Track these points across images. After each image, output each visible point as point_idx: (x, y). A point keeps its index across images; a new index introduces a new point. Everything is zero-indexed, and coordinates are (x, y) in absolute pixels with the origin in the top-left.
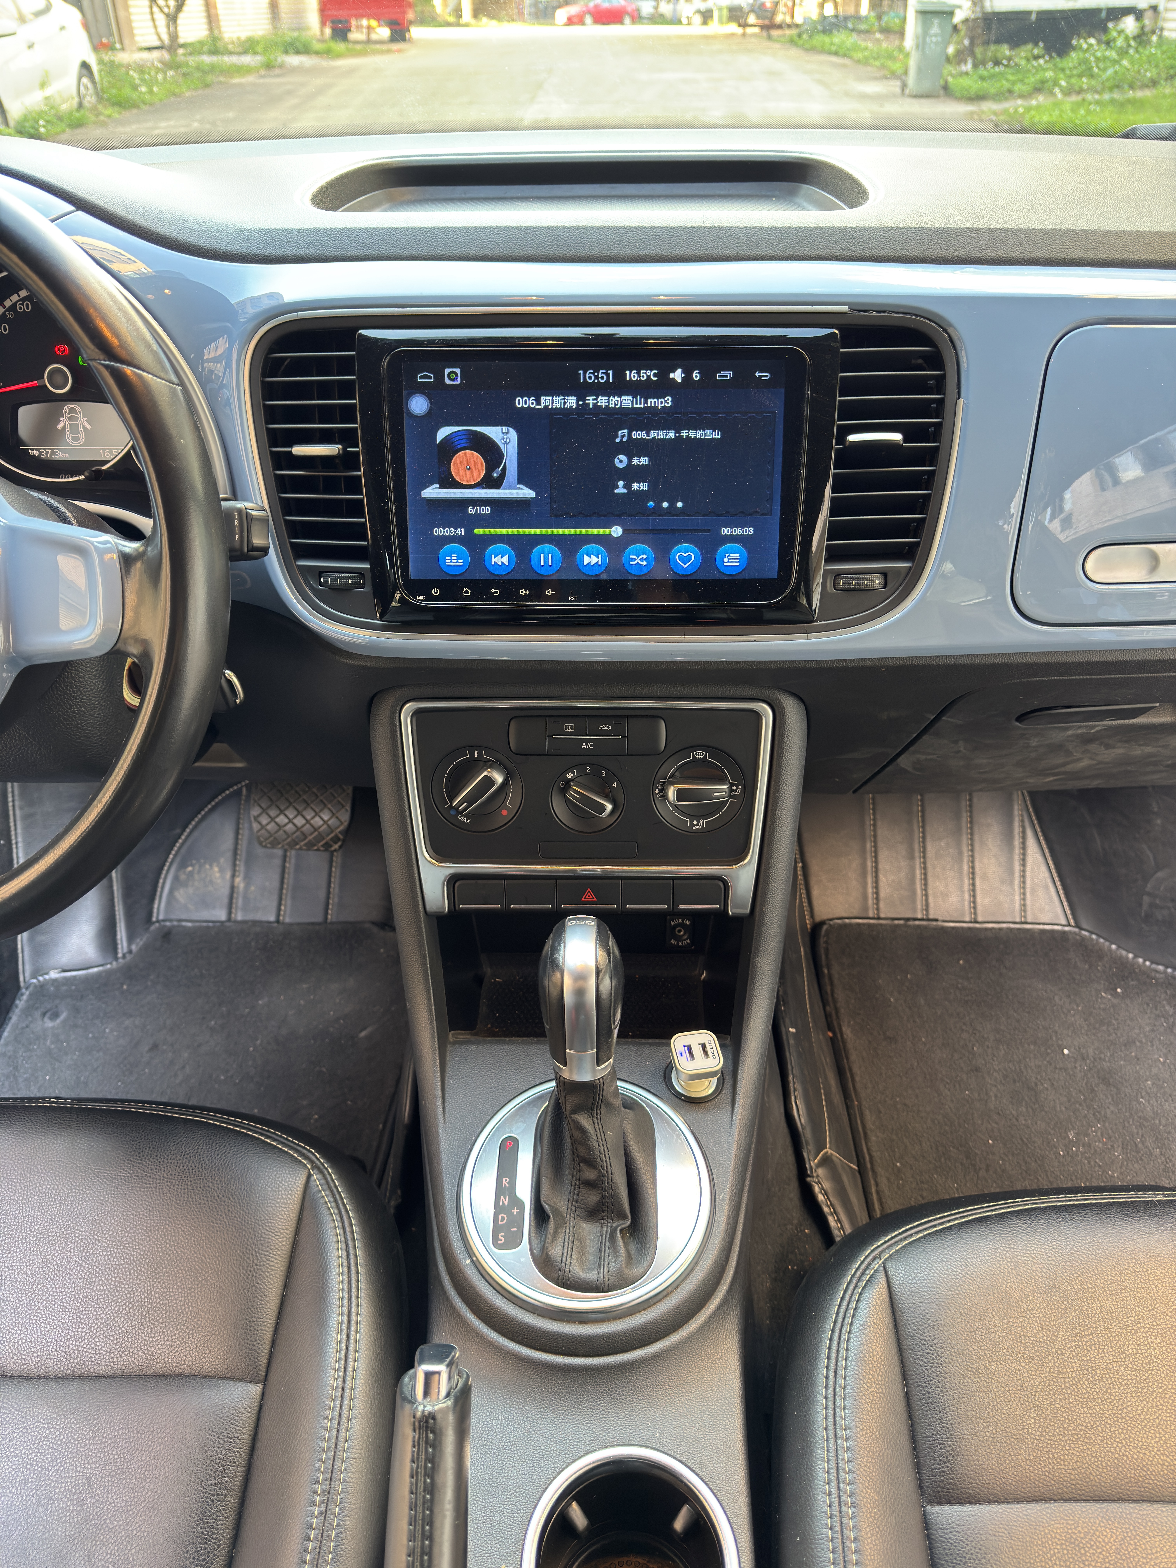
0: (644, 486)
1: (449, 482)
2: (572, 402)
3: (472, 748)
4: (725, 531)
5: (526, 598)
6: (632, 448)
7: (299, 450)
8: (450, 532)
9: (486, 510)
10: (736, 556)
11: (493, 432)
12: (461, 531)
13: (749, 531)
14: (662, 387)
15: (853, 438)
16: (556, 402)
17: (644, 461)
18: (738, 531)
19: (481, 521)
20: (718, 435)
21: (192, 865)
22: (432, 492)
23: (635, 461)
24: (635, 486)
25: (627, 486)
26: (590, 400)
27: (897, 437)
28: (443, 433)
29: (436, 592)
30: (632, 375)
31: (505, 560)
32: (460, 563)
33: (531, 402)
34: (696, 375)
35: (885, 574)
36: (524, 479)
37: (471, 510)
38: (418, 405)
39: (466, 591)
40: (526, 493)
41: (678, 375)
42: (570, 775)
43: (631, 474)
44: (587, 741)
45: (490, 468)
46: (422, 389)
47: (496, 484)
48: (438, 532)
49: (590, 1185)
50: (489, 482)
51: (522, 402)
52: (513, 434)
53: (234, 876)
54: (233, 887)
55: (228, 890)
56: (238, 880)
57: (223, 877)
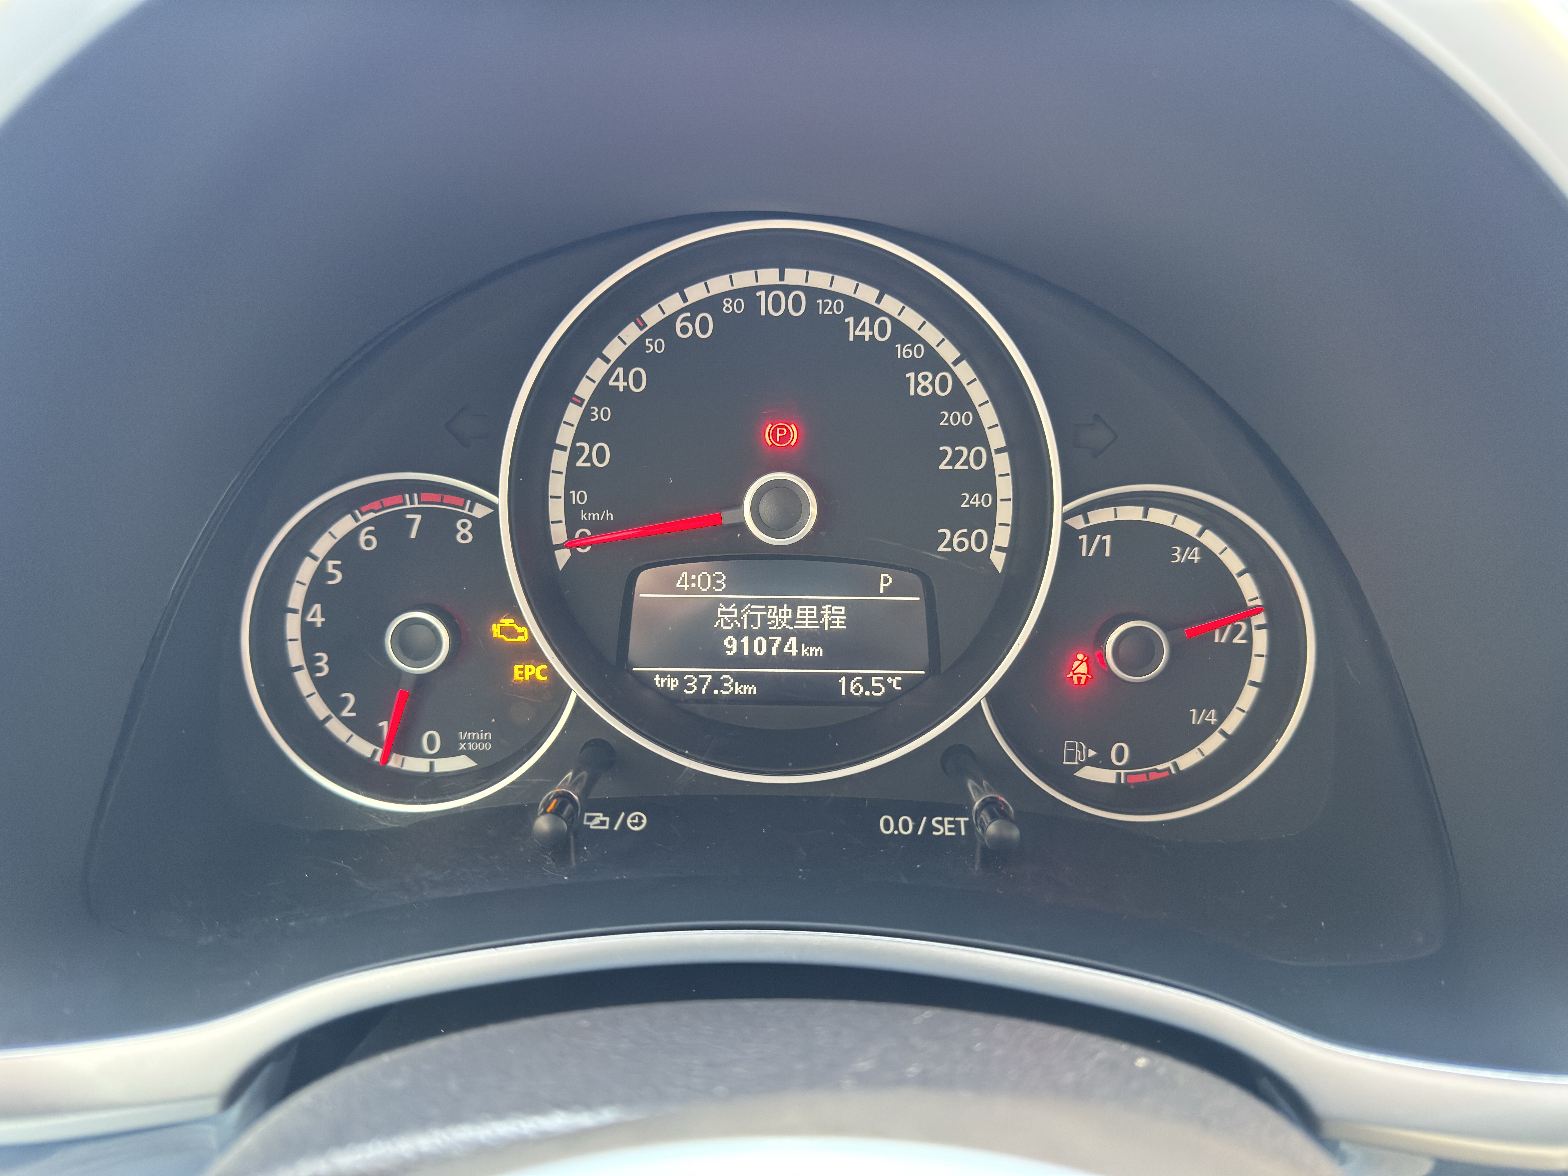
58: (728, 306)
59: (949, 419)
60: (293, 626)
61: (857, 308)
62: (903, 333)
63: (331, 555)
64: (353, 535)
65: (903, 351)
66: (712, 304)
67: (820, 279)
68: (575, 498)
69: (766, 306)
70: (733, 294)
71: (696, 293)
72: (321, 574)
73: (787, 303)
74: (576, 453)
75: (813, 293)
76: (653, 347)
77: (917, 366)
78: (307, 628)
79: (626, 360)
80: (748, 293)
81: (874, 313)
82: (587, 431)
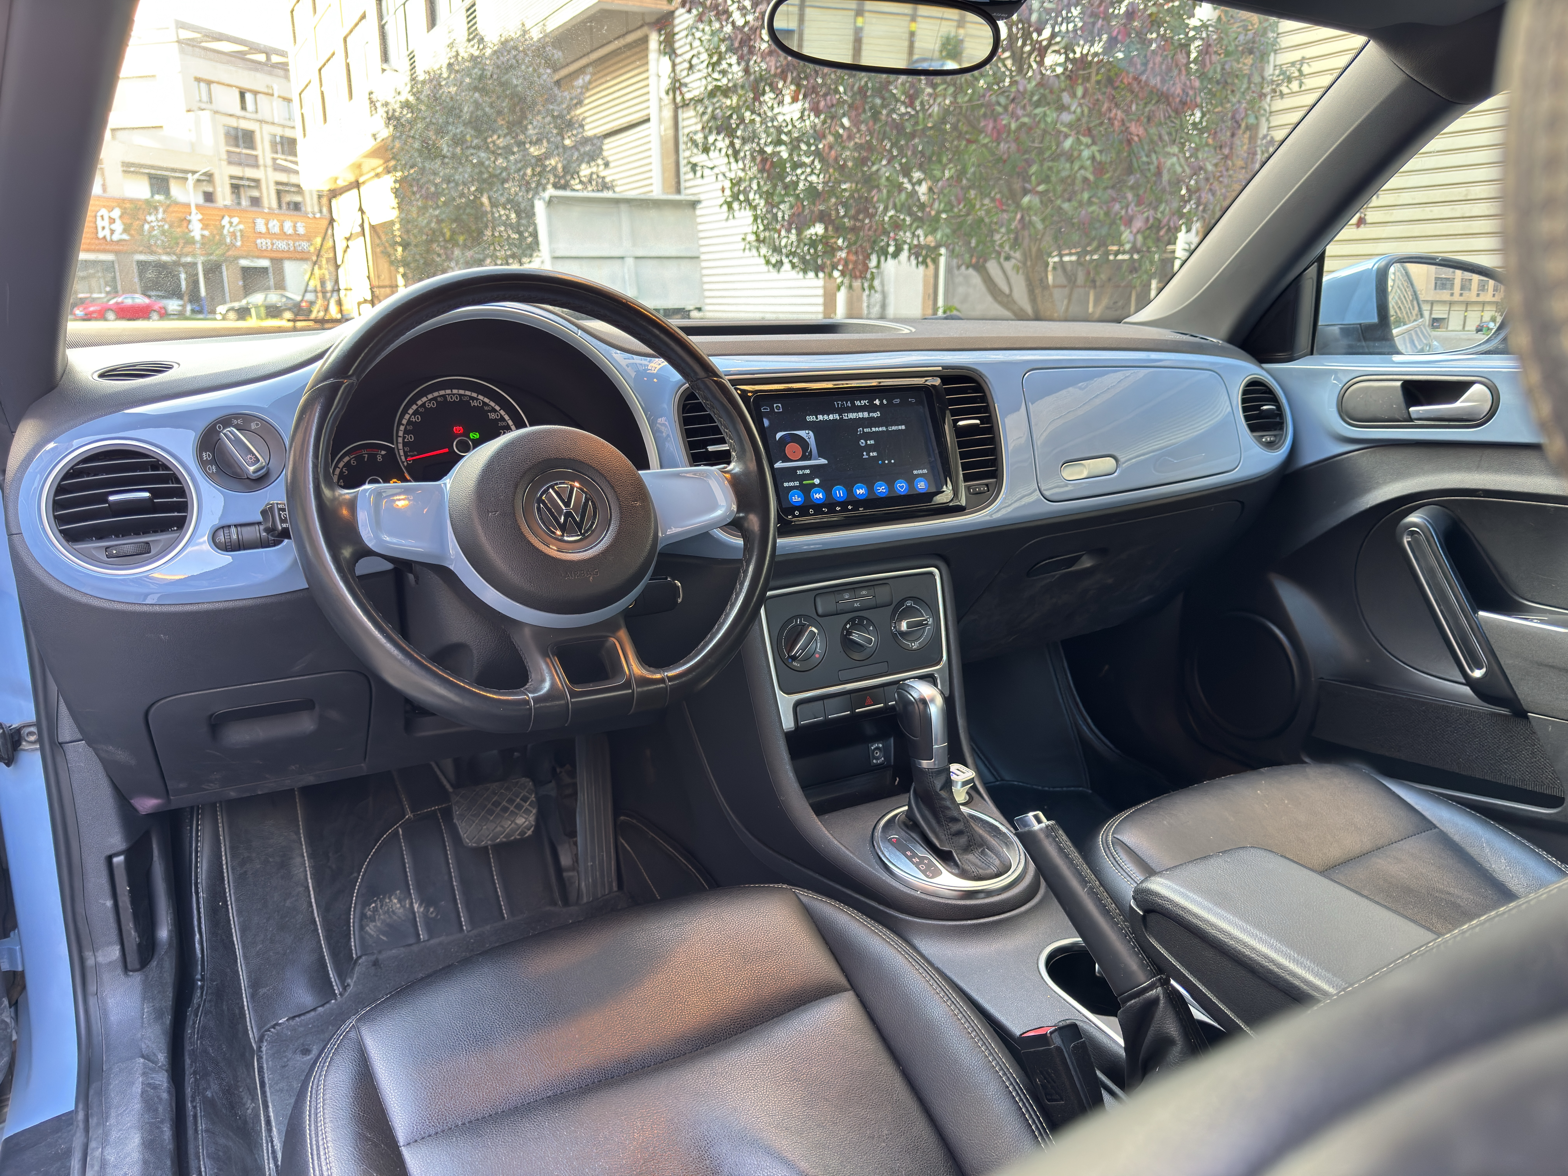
0: (875, 454)
1: (786, 459)
2: (837, 416)
3: (796, 617)
4: (915, 472)
5: (840, 512)
6: (867, 436)
7: (711, 448)
8: (792, 484)
9: (808, 471)
10: (922, 483)
11: (802, 433)
12: (797, 483)
13: (925, 471)
14: (871, 408)
15: (961, 423)
16: (830, 417)
17: (872, 442)
18: (920, 472)
19: (806, 477)
20: (903, 427)
21: (375, 902)
22: (778, 465)
23: (869, 442)
24: (871, 454)
25: (868, 454)
26: (843, 415)
27: (978, 422)
28: (779, 435)
29: (797, 513)
30: (858, 403)
31: (821, 495)
32: (800, 499)
33: (815, 418)
34: (885, 402)
35: (987, 485)
36: (821, 455)
37: (799, 472)
39: (811, 511)
40: (823, 461)
41: (877, 402)
42: (847, 627)
43: (869, 449)
44: (856, 603)
45: (804, 451)
47: (809, 458)
48: (786, 484)
50: (805, 457)
51: (811, 418)
52: (811, 433)
53: (411, 904)
54: (414, 913)
55: (411, 916)
56: (416, 906)
57: (403, 906)
58: (439, 399)
59: (500, 424)
61: (473, 399)
62: (485, 404)
63: (344, 467)
64: (349, 461)
65: (486, 408)
66: (435, 399)
67: (461, 392)
68: (406, 449)
69: (449, 399)
70: (440, 396)
71: (430, 396)
72: (341, 472)
73: (454, 398)
74: (404, 438)
75: (461, 395)
76: (421, 410)
77: (490, 411)
79: (414, 413)
80: (444, 396)
81: (477, 399)
82: (406, 432)
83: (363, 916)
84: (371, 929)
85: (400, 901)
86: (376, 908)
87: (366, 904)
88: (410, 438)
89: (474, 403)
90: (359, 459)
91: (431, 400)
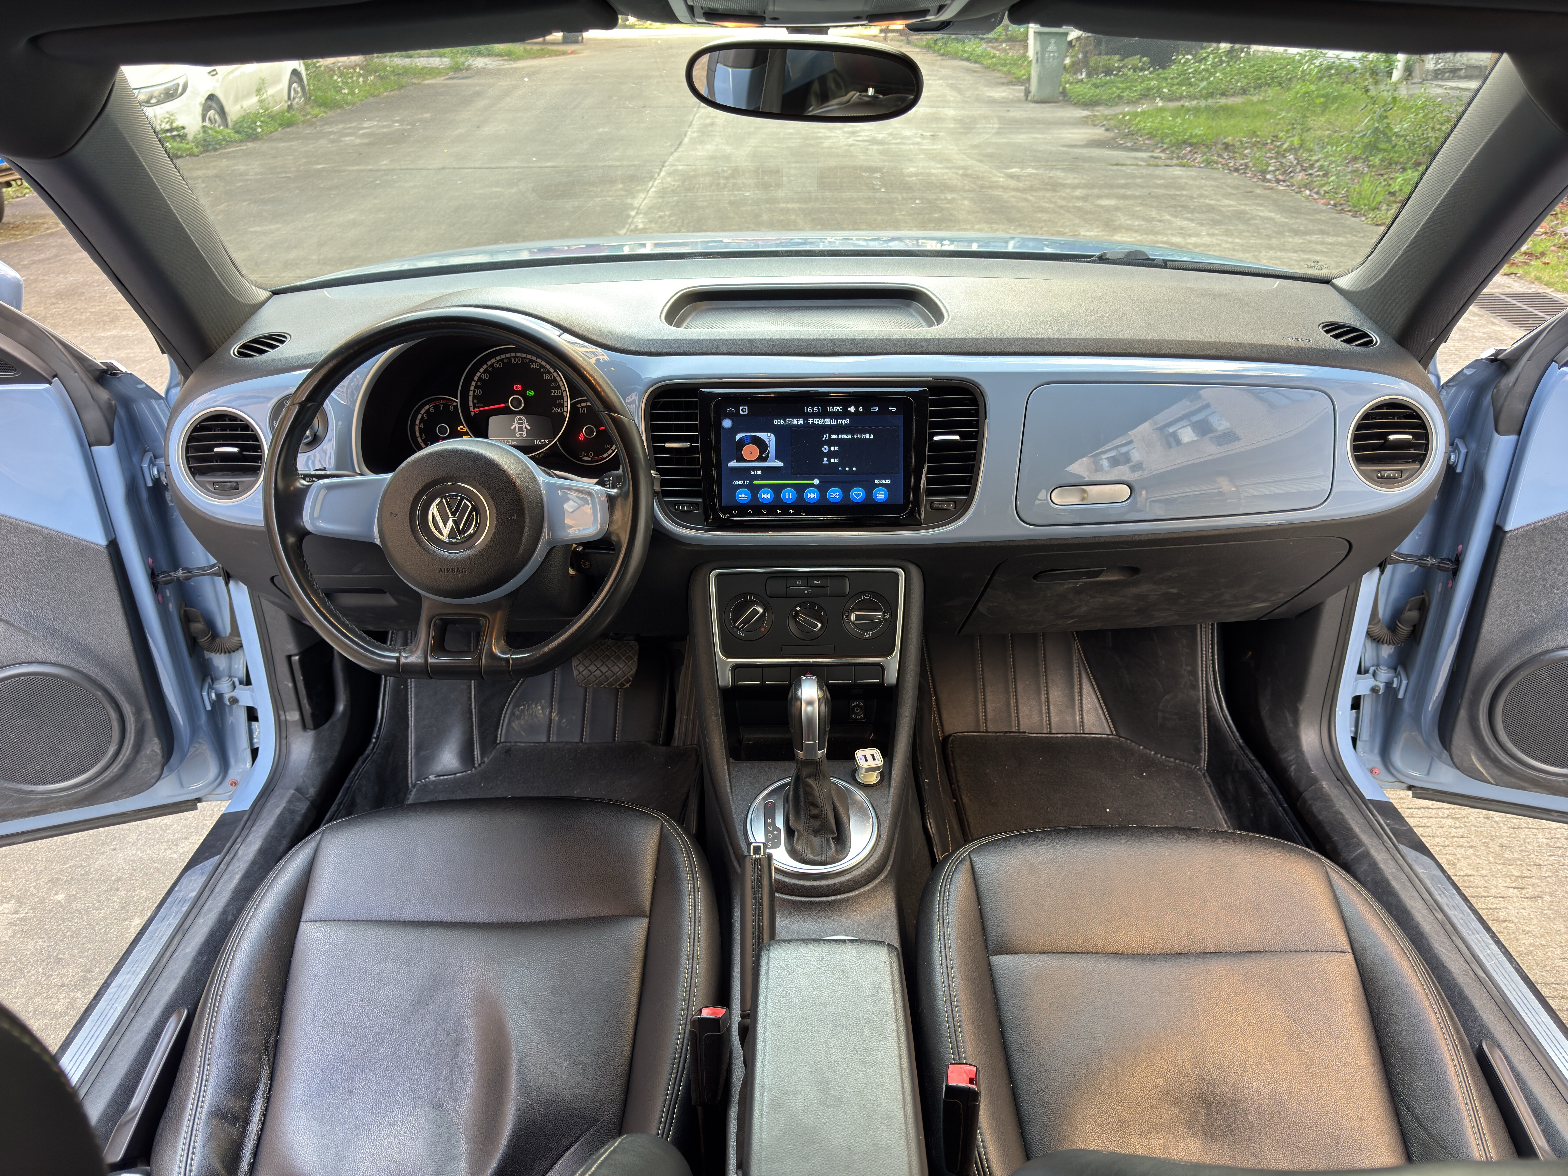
0: (837, 460)
1: (741, 459)
2: (801, 421)
3: (746, 594)
4: (877, 481)
5: (780, 514)
6: (831, 443)
7: (668, 445)
8: (741, 483)
9: (760, 472)
10: (883, 493)
11: (763, 436)
12: (747, 483)
13: (889, 481)
14: (845, 414)
15: (936, 438)
16: (794, 422)
17: (837, 449)
18: (883, 481)
19: (757, 477)
20: (872, 437)
21: (524, 705)
22: (733, 464)
23: (832, 449)
24: (832, 460)
25: (829, 460)
26: (810, 421)
27: (957, 437)
28: (739, 436)
29: (735, 512)
30: (830, 409)
31: (769, 496)
32: (747, 497)
33: (781, 422)
34: (861, 409)
35: (955, 502)
36: (778, 457)
37: (752, 473)
38: (727, 423)
39: (750, 511)
40: (779, 464)
41: (852, 409)
42: (798, 609)
43: (831, 455)
44: (808, 589)
45: (761, 453)
46: (729, 416)
47: (765, 460)
48: (735, 483)
49: (815, 817)
50: (761, 459)
51: (777, 422)
52: (773, 437)
53: (551, 712)
54: (551, 720)
55: (547, 722)
56: (554, 715)
57: (544, 713)
58: (505, 361)
59: (553, 384)
60: (417, 428)
61: (532, 361)
62: (542, 366)
63: (424, 413)
64: (429, 409)
65: (542, 370)
66: (502, 360)
67: (524, 355)
68: (474, 401)
69: (513, 361)
70: (506, 358)
71: (498, 358)
72: (422, 417)
73: (517, 360)
74: (474, 392)
75: (523, 358)
76: (490, 369)
77: (546, 373)
78: (420, 428)
79: (484, 372)
80: (509, 358)
81: (536, 362)
82: (476, 387)
83: (513, 714)
84: (515, 725)
85: (543, 709)
86: (523, 711)
87: (517, 705)
88: (479, 392)
89: (533, 366)
90: (436, 407)
91: (498, 361)
